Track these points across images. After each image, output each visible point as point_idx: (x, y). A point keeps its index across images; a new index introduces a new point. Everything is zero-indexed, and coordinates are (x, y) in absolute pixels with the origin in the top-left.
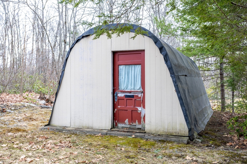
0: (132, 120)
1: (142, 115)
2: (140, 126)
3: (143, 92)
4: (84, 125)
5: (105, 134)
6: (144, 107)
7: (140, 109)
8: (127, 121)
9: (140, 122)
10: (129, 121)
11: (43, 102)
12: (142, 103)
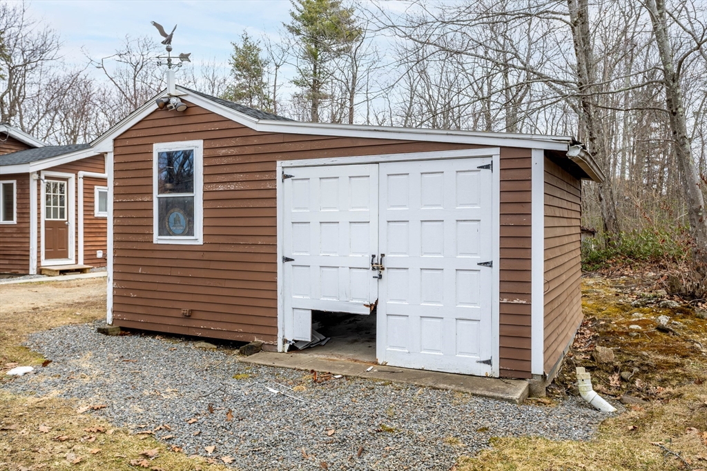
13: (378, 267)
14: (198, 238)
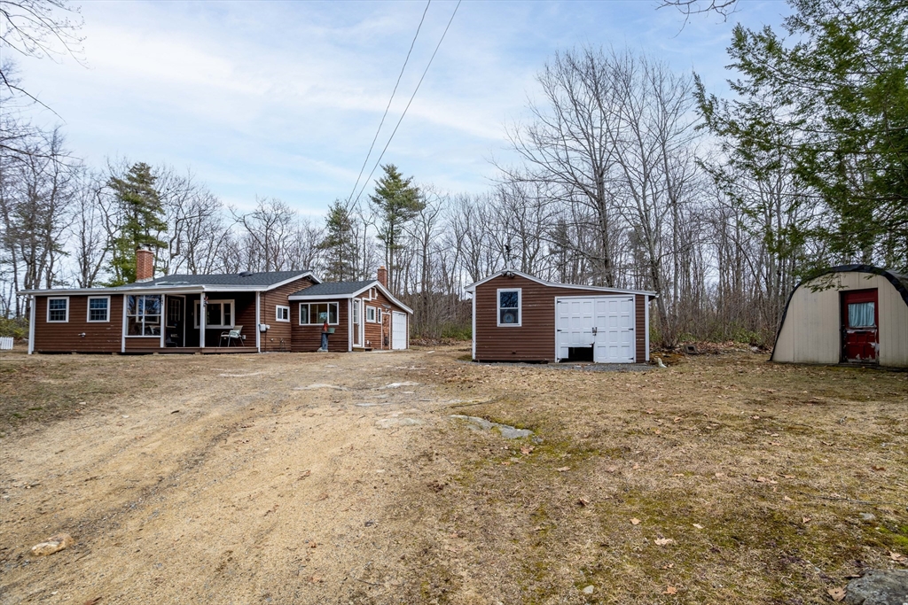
0: (864, 355)
1: (876, 350)
2: (874, 361)
3: (877, 328)
4: (809, 360)
5: (830, 366)
6: (878, 342)
7: (873, 344)
8: (858, 356)
9: (873, 357)
10: (860, 356)
11: (755, 348)
12: (876, 338)
13: (595, 332)
14: (520, 324)
